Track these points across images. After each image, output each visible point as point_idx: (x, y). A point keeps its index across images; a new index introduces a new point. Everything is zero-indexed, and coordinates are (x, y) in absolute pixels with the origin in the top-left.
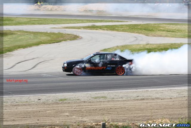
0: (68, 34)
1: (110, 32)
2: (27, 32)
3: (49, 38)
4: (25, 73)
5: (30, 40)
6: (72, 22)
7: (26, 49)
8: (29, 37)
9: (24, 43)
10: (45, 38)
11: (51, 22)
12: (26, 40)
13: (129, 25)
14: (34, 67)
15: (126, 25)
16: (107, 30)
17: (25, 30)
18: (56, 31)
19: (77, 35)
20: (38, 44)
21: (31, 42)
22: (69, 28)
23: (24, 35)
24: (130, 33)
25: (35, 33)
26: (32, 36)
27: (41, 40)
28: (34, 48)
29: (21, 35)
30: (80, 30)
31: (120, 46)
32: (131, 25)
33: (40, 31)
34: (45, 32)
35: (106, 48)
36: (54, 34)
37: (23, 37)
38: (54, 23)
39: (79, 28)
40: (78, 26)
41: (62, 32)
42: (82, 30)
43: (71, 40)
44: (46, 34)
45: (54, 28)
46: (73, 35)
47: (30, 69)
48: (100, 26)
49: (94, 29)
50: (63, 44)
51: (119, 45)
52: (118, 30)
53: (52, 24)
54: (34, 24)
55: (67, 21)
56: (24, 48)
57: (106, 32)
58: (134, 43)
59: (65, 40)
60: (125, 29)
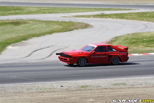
0: (79, 23)
1: (119, 20)
2: (39, 21)
3: (61, 27)
4: (43, 61)
5: (43, 29)
6: (81, 11)
7: (40, 38)
8: (42, 25)
9: (37, 32)
10: (57, 27)
11: (61, 11)
12: (39, 29)
13: (137, 13)
14: (50, 55)
15: (135, 13)
16: (116, 18)
17: (37, 19)
18: (67, 20)
19: (88, 23)
20: (51, 33)
21: (44, 30)
22: (79, 17)
23: (37, 24)
24: (139, 21)
25: (48, 22)
26: (44, 25)
27: (53, 29)
28: (48, 37)
29: (33, 24)
30: (89, 19)
31: (131, 34)
32: (139, 13)
33: (52, 20)
34: (57, 21)
35: (118, 36)
36: (65, 22)
37: (36, 26)
38: (64, 12)
39: (89, 16)
40: (88, 15)
41: (73, 21)
42: (92, 19)
43: (82, 28)
44: (57, 23)
45: (65, 17)
46: (84, 23)
47: (47, 57)
48: (109, 14)
49: (103, 18)
50: (75, 32)
51: (129, 33)
52: (127, 19)
53: (61, 13)
54: (44, 13)
55: (76, 10)
56: (38, 37)
57: (115, 20)
58: (145, 31)
59: (77, 29)
60: (134, 17)
